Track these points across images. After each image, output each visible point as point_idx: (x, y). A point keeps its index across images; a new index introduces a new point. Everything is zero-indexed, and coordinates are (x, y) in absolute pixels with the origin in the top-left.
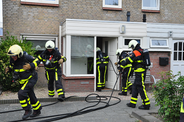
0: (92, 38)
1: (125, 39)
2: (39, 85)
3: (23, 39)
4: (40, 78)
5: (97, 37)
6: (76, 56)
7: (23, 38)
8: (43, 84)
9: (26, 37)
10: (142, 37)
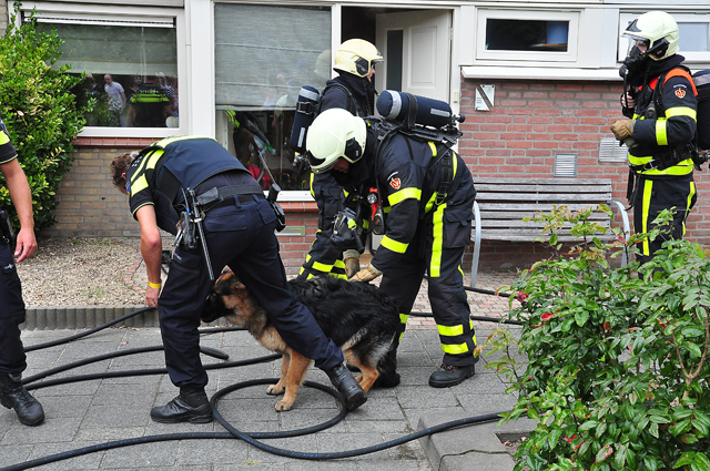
0: (322, 15)
1: (490, 22)
2: (104, 234)
3: (23, 17)
4: (109, 199)
5: (345, 10)
6: (240, 101)
7: (22, 12)
8: (122, 230)
9: (32, 12)
10: (577, 11)
